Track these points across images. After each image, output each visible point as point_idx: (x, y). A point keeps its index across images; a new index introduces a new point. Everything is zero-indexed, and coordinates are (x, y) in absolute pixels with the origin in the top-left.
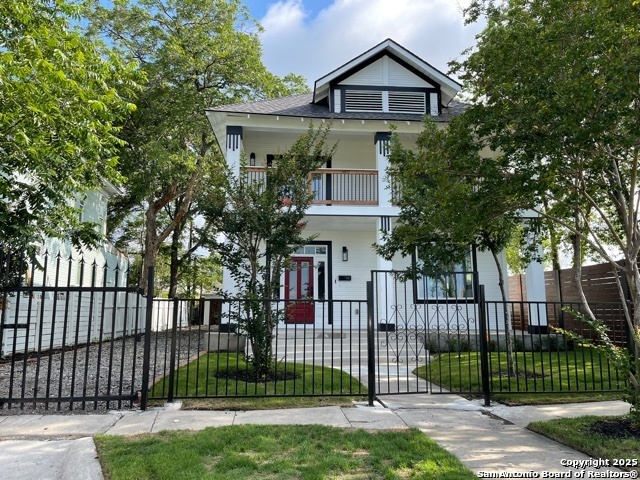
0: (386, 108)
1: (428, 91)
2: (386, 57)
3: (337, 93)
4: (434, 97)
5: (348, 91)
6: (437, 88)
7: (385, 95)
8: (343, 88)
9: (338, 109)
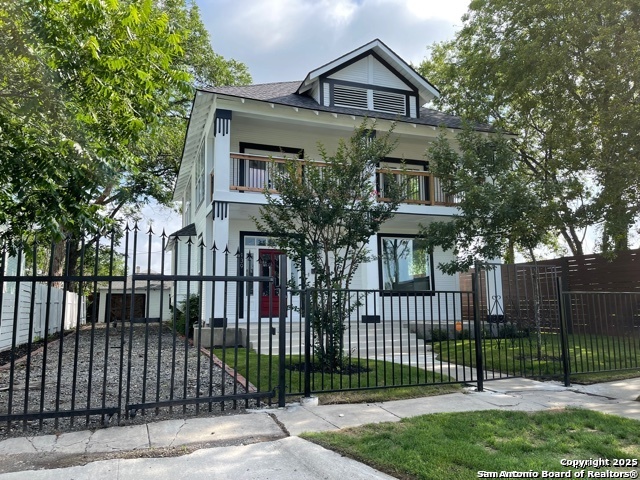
0: (371, 106)
1: (408, 94)
2: (371, 56)
3: (326, 86)
4: (413, 100)
5: (336, 86)
6: (415, 92)
7: (370, 93)
8: (332, 82)
9: (327, 103)
